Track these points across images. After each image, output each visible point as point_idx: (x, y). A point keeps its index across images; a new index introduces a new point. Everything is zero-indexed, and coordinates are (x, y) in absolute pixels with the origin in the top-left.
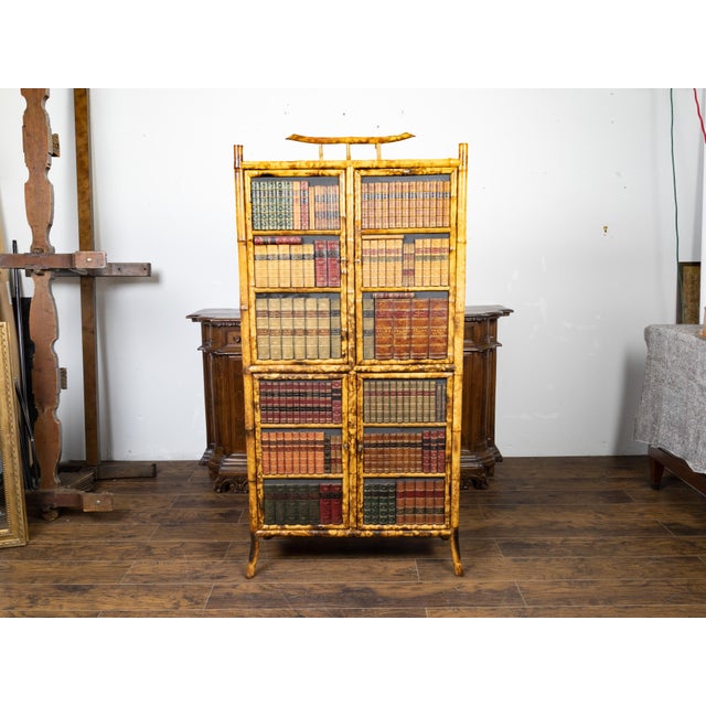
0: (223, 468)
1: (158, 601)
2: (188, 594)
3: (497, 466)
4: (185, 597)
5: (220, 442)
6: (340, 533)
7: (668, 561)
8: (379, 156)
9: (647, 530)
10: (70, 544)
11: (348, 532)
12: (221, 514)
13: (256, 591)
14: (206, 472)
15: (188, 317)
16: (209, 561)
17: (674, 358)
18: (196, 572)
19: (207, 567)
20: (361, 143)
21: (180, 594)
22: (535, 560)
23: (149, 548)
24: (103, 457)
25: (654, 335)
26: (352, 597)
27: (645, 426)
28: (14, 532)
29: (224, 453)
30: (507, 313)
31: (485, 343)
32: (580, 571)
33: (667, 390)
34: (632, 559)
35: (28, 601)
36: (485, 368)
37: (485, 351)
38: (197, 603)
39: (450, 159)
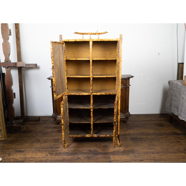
0: (57, 118)
1: (42, 154)
2: (50, 152)
3: (129, 117)
4: (49, 153)
5: (57, 112)
6: (89, 136)
7: (173, 142)
8: (98, 38)
9: (168, 134)
10: (18, 139)
11: (91, 136)
12: (57, 131)
13: (67, 151)
14: (53, 119)
15: (47, 78)
16: (55, 143)
17: (176, 89)
18: (52, 146)
19: (54, 145)
20: (94, 34)
21: (47, 152)
22: (139, 142)
23: (39, 140)
24: (25, 115)
25: (171, 83)
26: (92, 153)
27: (168, 107)
28: (3, 136)
29: (58, 114)
30: (132, 77)
31: (126, 85)
32: (150, 145)
33: (174, 98)
34: (164, 142)
35: (8, 155)
36: (126, 92)
37: (126, 87)
38: (52, 155)
39: (117, 39)
